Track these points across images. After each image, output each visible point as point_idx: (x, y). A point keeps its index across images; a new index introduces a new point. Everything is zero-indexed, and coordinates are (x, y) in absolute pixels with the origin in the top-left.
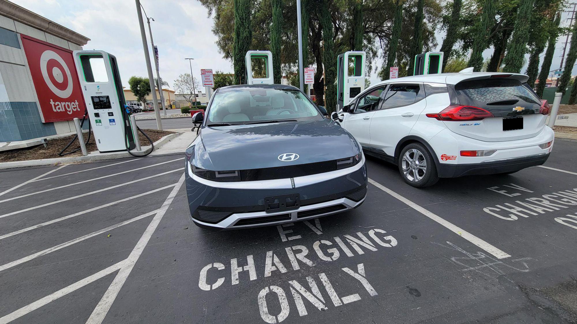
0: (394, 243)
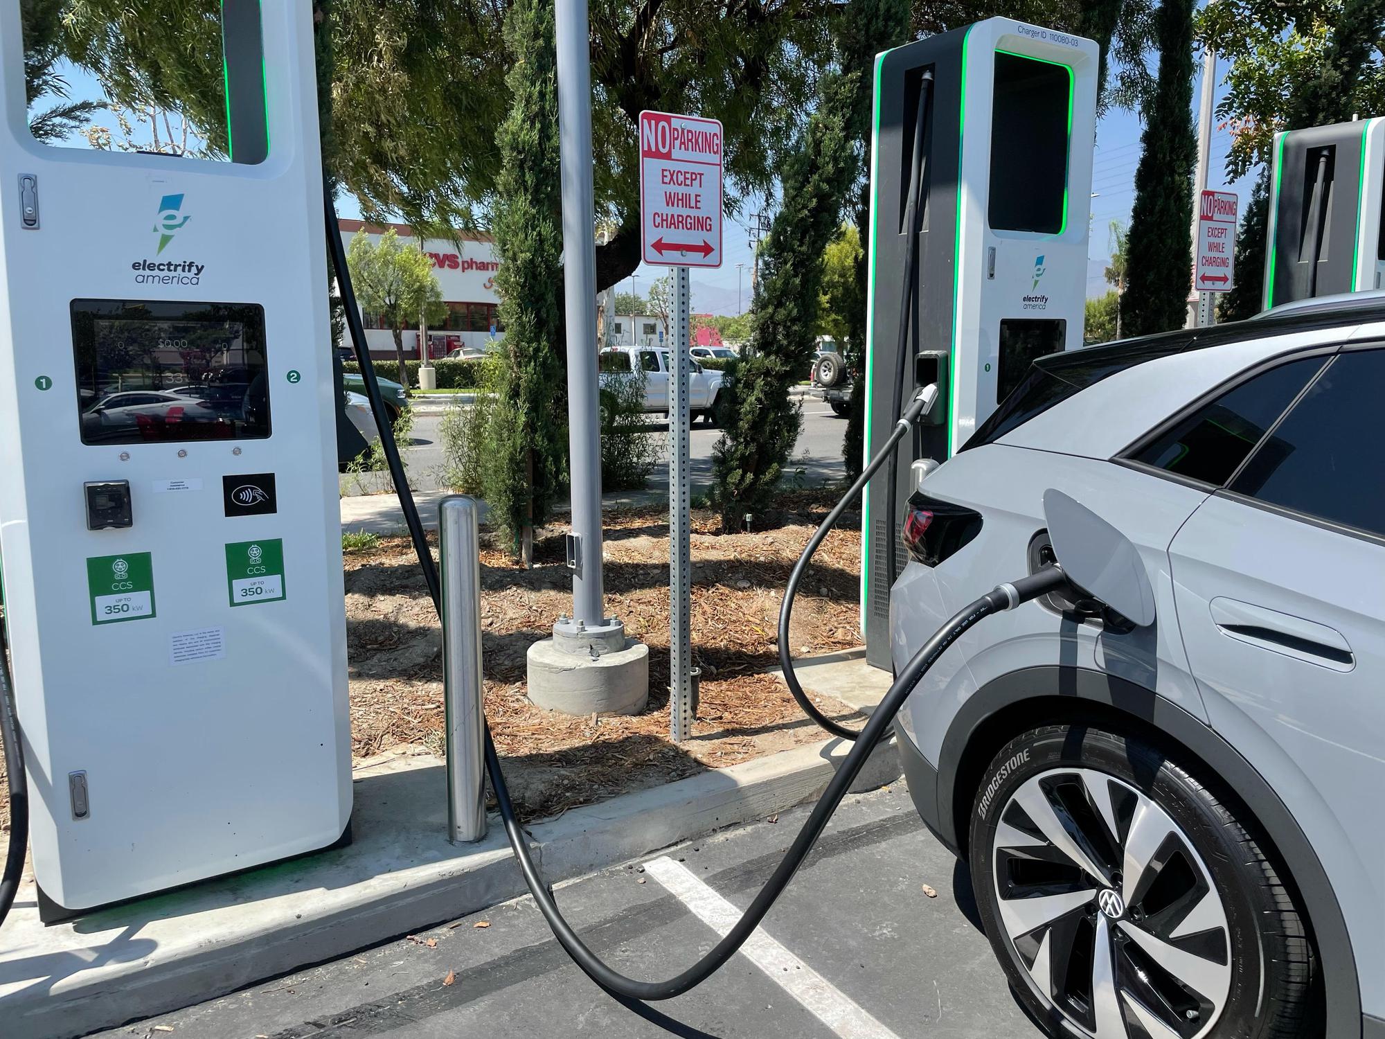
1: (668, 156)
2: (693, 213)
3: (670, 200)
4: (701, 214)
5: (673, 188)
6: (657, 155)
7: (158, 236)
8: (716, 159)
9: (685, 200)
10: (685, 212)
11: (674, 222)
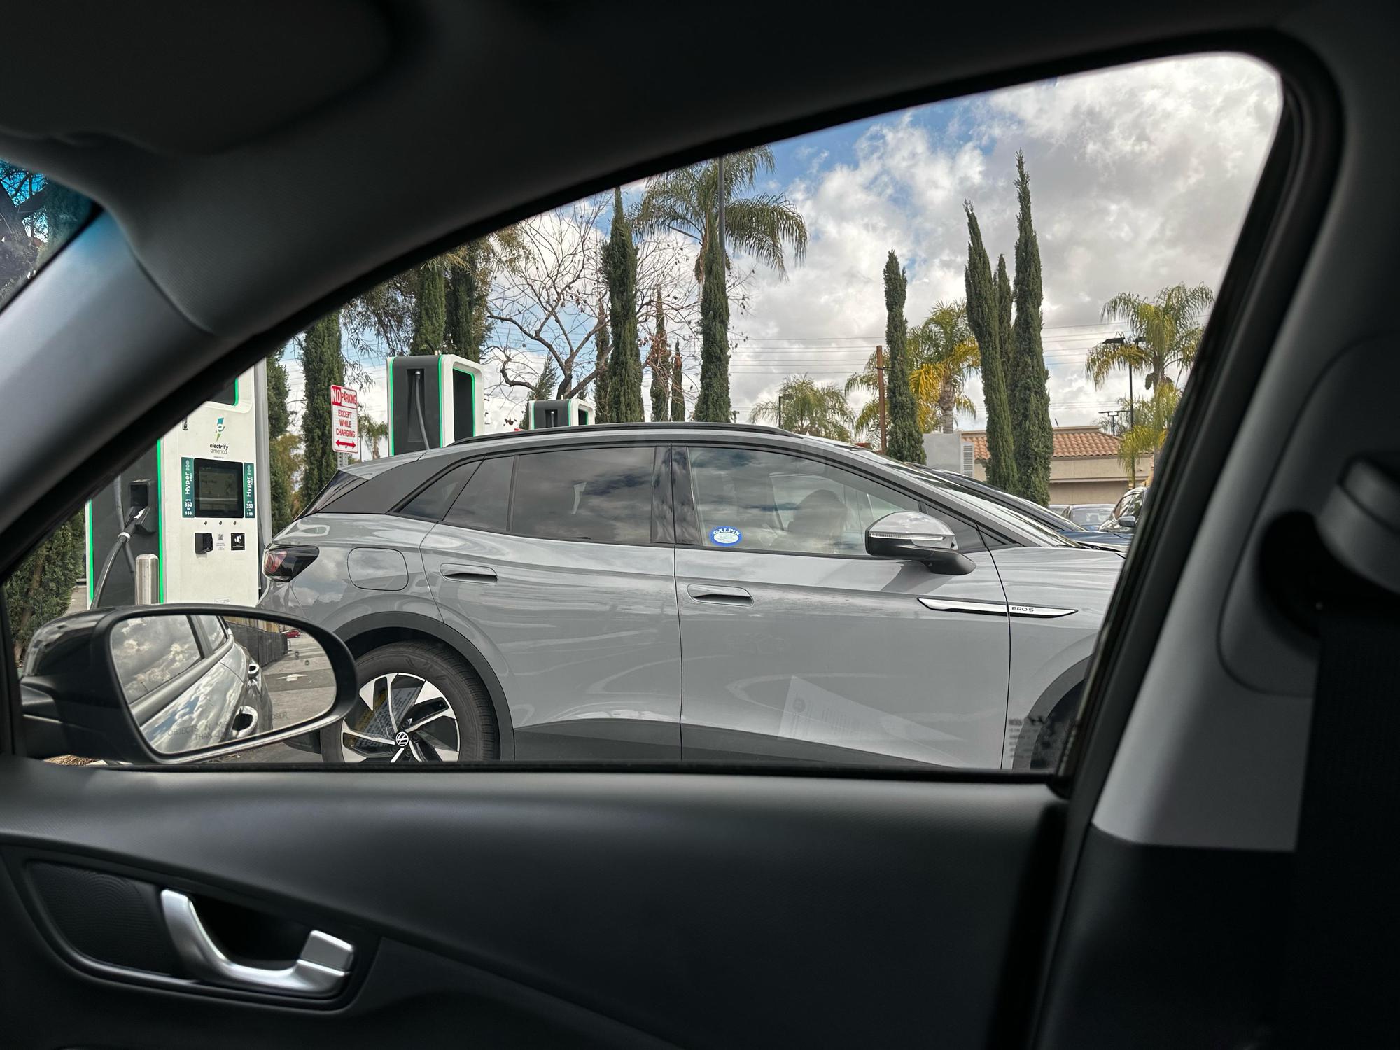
1: (340, 405)
3: (342, 423)
6: (336, 404)
7: (217, 435)
10: (347, 429)
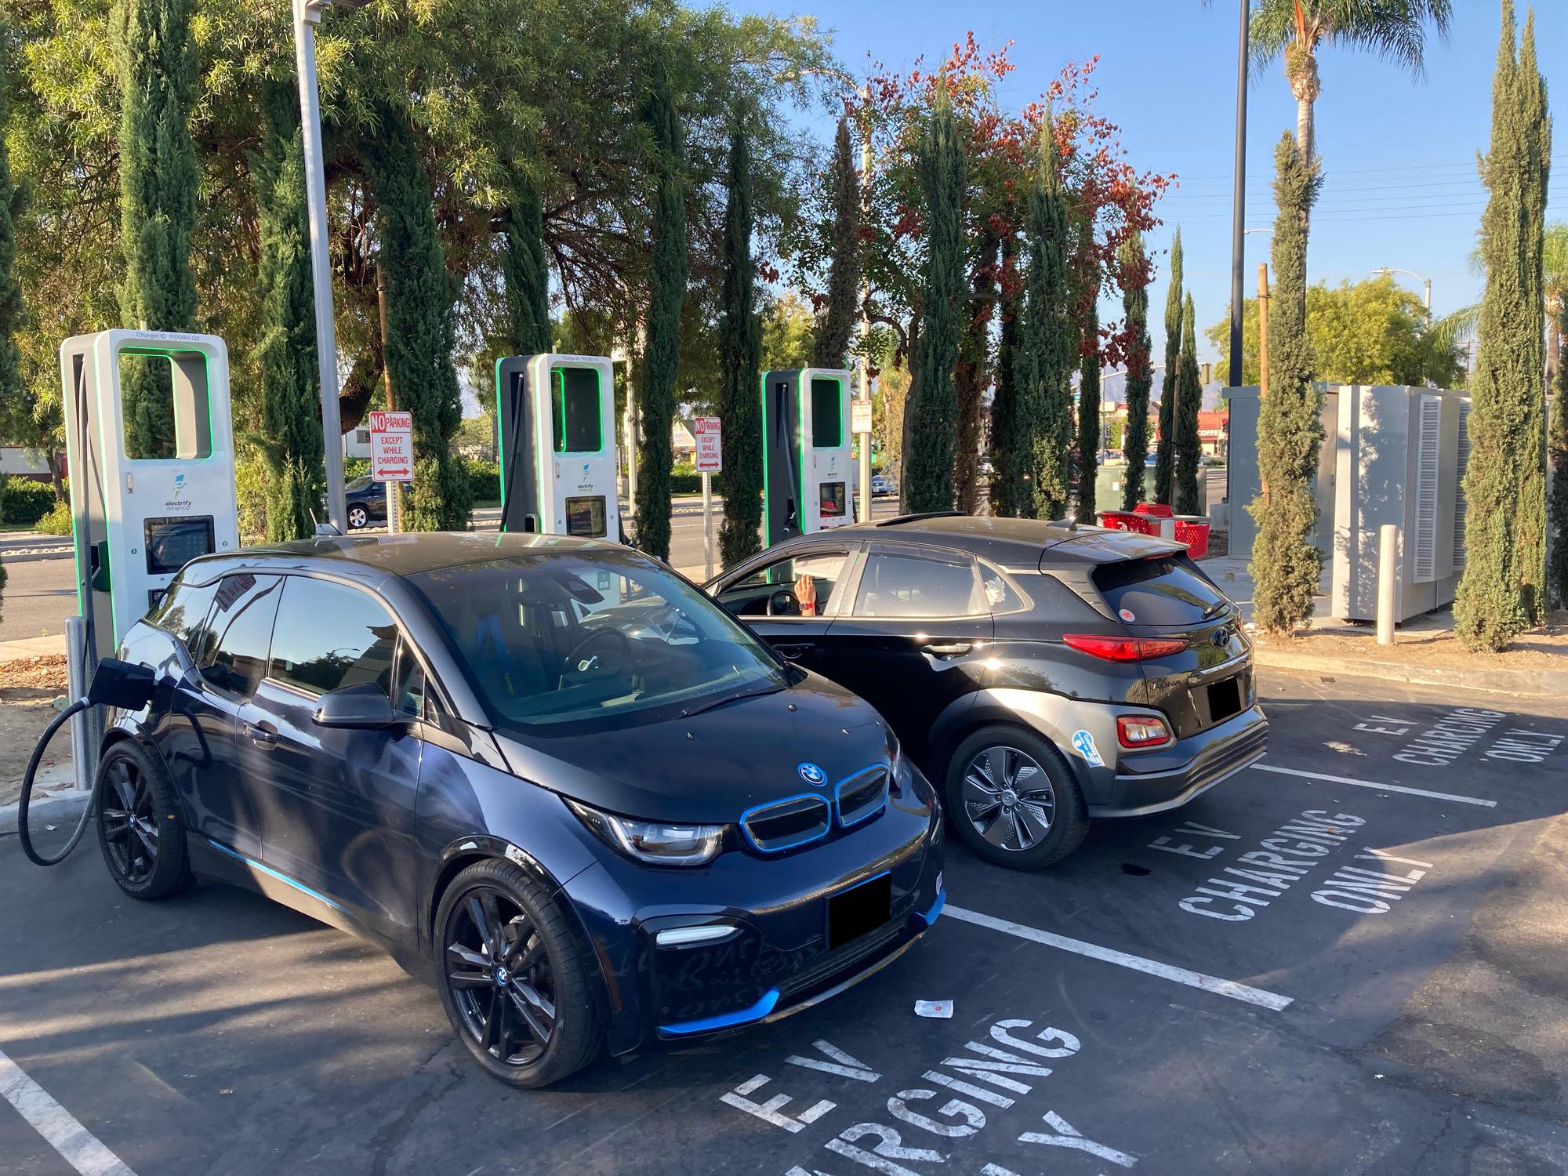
0: (1072, 1042)
1: (384, 431)
2: (398, 456)
3: (386, 451)
4: (402, 456)
5: (387, 445)
6: (379, 431)
8: (409, 430)
9: (393, 450)
10: (394, 456)
11: (388, 461)
